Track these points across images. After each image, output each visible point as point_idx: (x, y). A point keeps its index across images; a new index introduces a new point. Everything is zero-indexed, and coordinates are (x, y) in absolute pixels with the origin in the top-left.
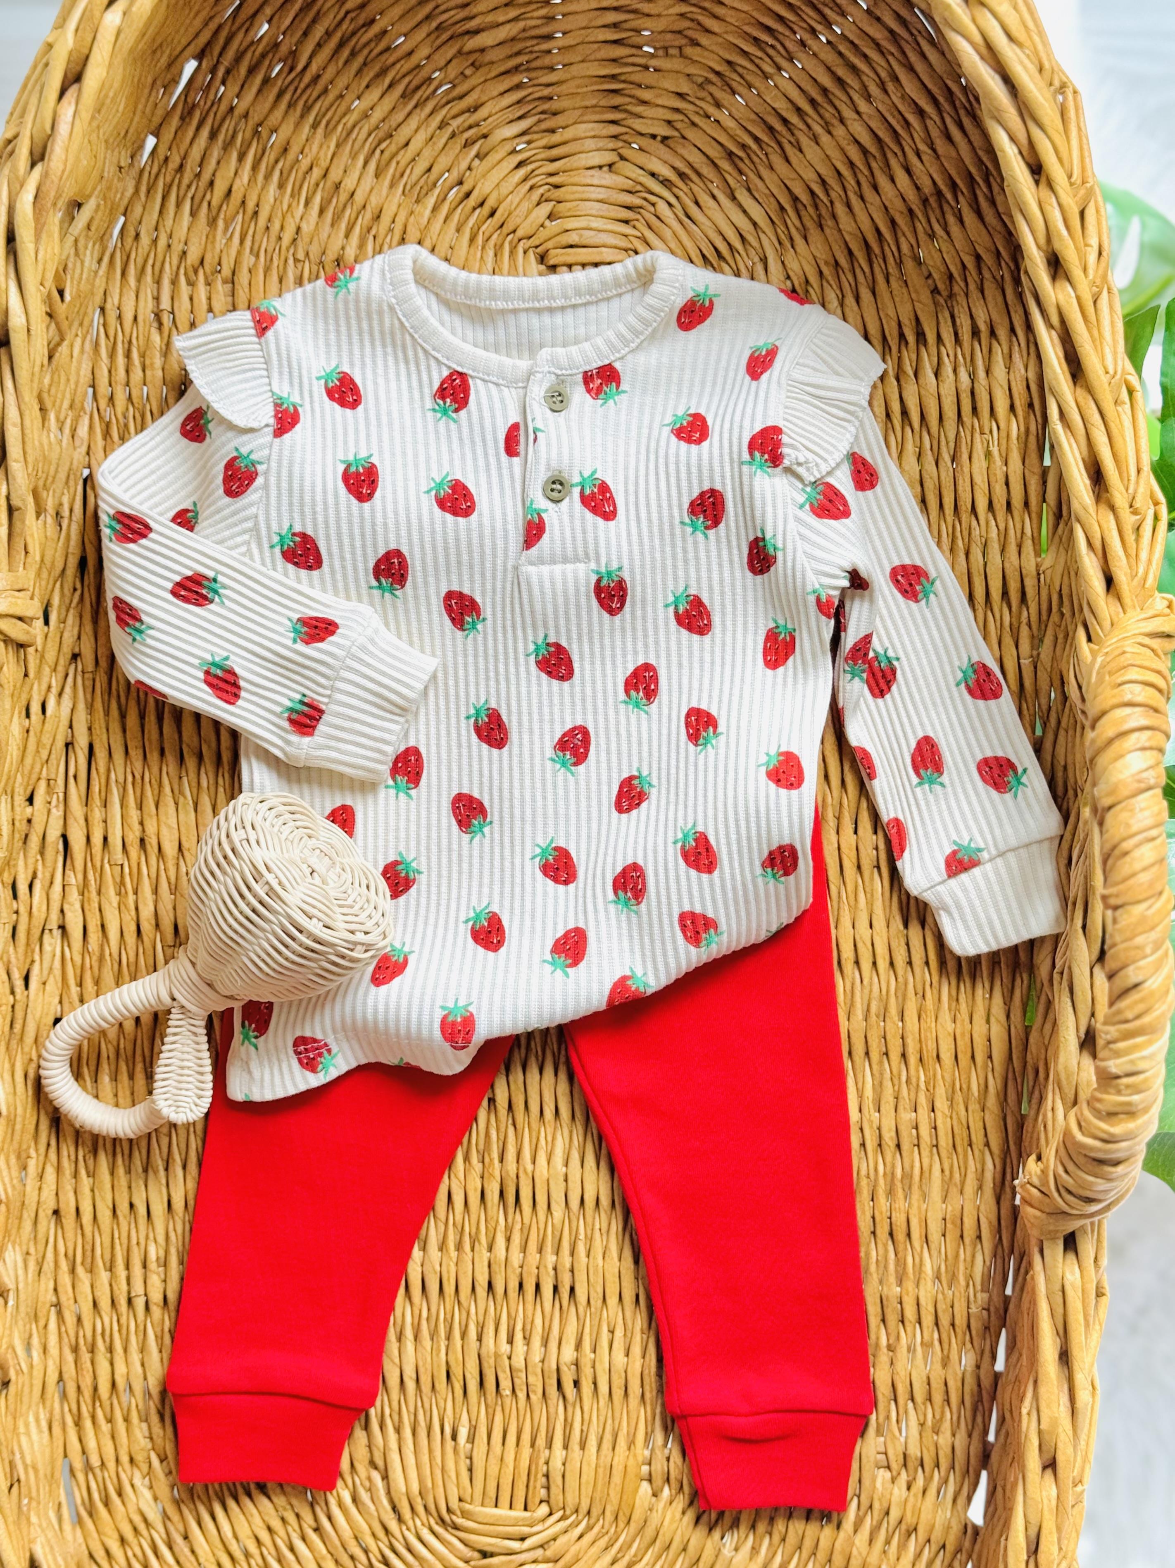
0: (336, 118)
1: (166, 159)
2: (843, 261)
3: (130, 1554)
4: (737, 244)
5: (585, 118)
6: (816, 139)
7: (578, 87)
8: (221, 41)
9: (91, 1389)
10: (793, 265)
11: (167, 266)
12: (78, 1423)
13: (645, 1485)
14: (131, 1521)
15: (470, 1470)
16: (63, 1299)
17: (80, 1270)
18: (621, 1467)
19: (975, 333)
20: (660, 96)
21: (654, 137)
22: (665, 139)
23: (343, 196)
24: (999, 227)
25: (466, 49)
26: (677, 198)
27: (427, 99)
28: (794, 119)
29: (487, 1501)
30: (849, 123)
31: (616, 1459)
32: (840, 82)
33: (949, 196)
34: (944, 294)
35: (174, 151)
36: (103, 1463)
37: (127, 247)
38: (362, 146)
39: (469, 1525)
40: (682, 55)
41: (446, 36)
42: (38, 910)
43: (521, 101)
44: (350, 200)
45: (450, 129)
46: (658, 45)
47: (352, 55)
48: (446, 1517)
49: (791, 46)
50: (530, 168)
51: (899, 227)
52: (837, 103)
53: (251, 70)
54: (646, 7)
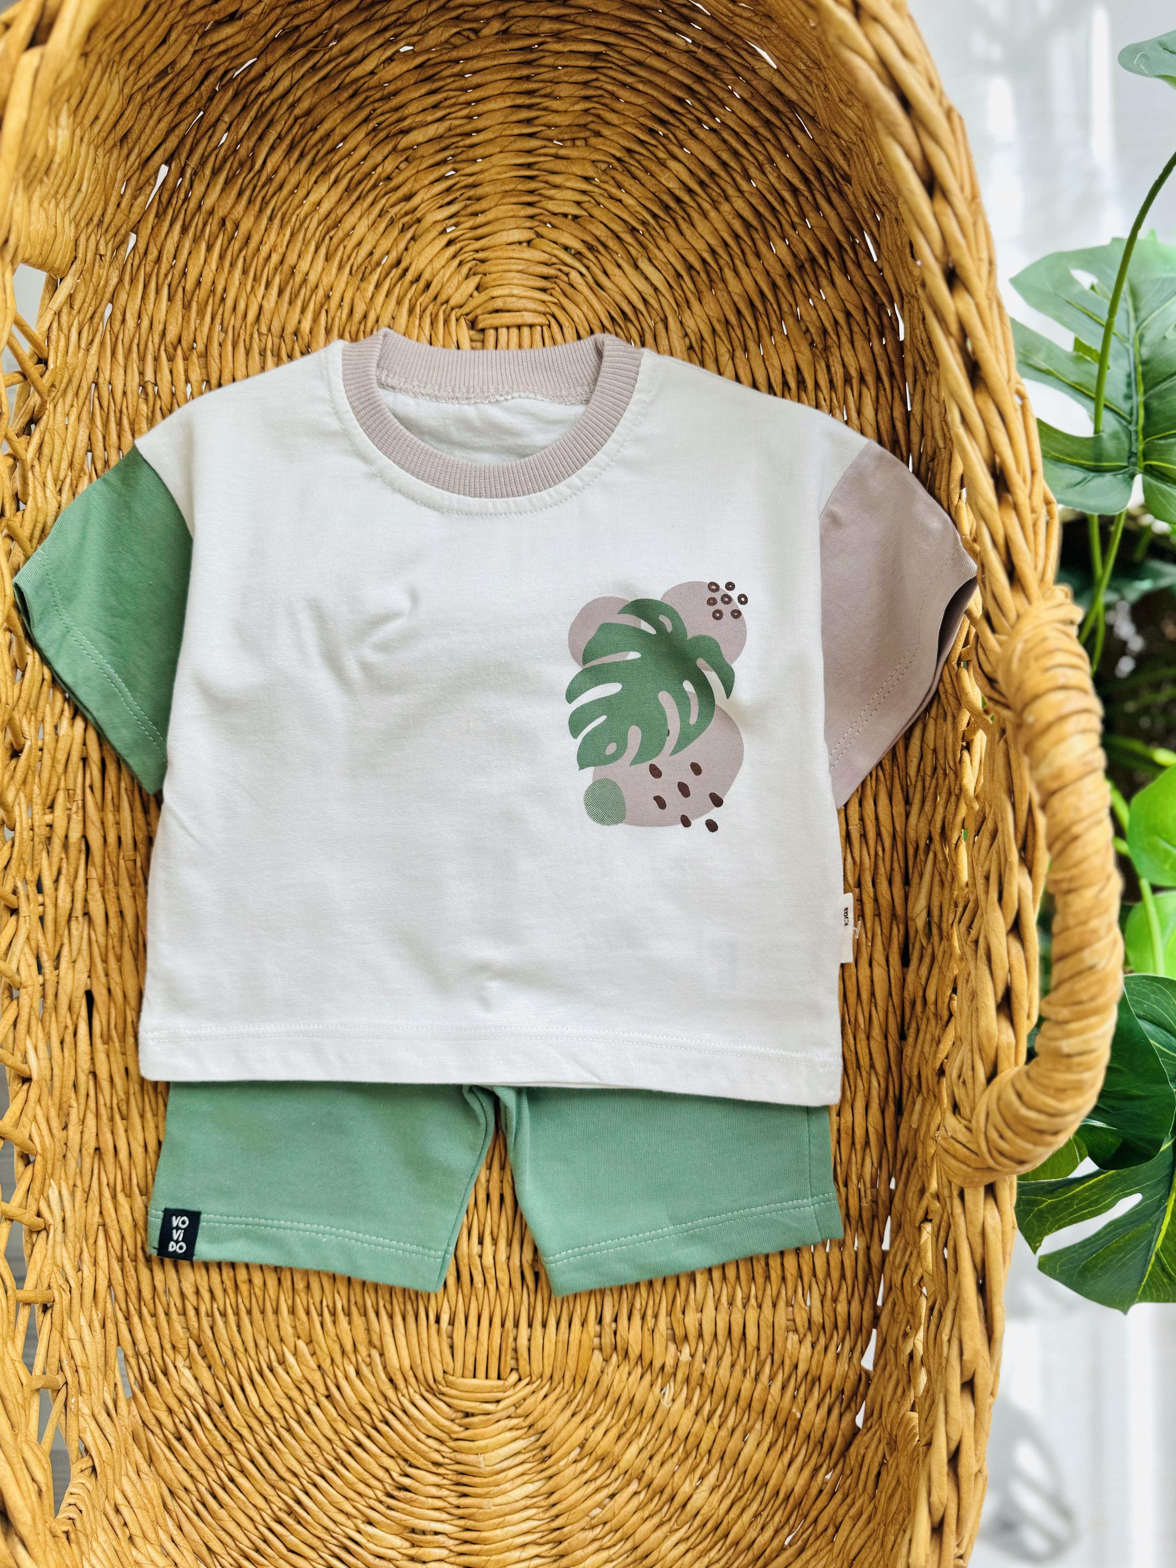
0: (290, 211)
1: (146, 253)
2: (733, 319)
3: (177, 1421)
4: (640, 306)
5: (505, 201)
6: (704, 215)
7: (499, 173)
8: (188, 147)
9: (136, 1292)
10: (690, 323)
11: (150, 344)
12: (127, 1317)
13: (597, 1353)
14: (175, 1395)
15: (452, 1347)
16: (108, 1221)
17: (121, 1197)
18: (577, 1342)
19: (847, 379)
20: (569, 179)
21: (565, 215)
22: (575, 217)
23: (298, 278)
24: (865, 287)
25: (401, 146)
26: (588, 268)
27: (369, 191)
28: (686, 198)
29: (466, 1373)
30: (733, 200)
31: (572, 1335)
32: (725, 165)
33: (822, 261)
34: (820, 346)
35: (151, 245)
36: (150, 1351)
37: (116, 330)
38: (314, 234)
39: (453, 1392)
40: (586, 145)
41: (382, 135)
42: (64, 902)
43: (448, 190)
44: (305, 281)
45: (389, 216)
46: (566, 137)
47: (302, 155)
48: (434, 1386)
49: (681, 135)
50: (458, 246)
51: (779, 289)
52: (722, 183)
53: (215, 173)
54: (555, 104)
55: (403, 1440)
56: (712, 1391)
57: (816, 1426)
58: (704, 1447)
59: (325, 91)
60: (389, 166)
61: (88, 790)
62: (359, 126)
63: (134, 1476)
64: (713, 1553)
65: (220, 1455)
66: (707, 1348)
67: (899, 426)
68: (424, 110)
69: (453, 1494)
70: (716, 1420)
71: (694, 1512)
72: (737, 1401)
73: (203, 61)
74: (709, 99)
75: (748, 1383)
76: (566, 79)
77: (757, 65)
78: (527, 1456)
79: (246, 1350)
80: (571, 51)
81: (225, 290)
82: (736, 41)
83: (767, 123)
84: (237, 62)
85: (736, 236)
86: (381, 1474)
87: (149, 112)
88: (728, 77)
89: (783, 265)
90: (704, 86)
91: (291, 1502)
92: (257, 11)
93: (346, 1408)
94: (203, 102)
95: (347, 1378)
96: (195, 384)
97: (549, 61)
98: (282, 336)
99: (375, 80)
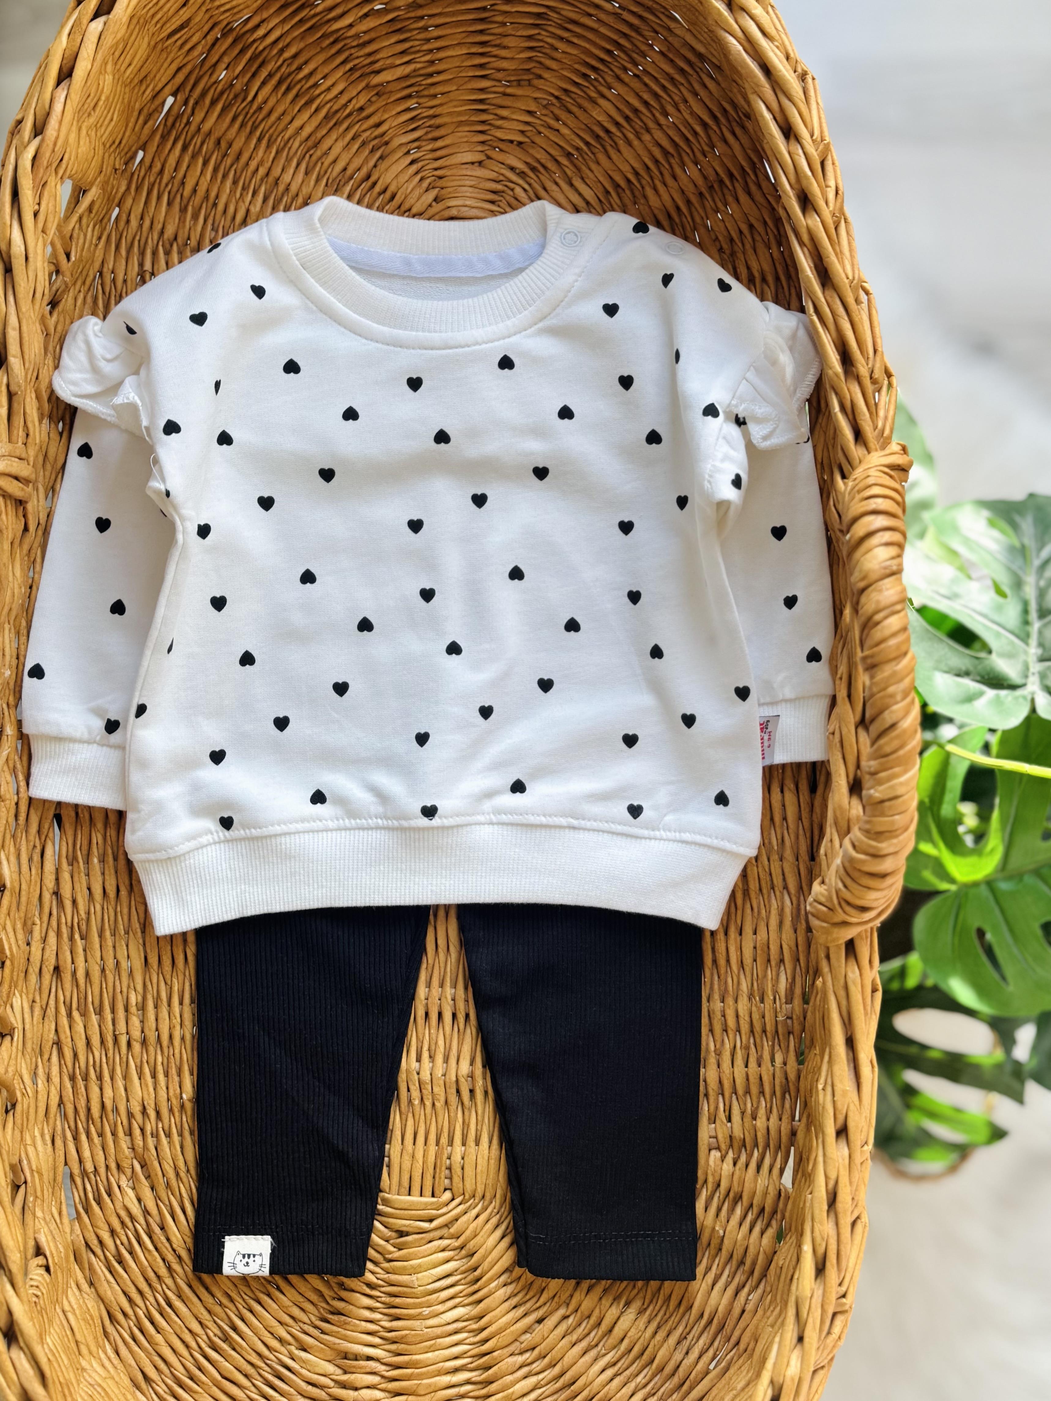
0: (277, 134)
1: (150, 167)
3: (118, 1242)
5: (460, 129)
6: (629, 144)
7: (454, 107)
8: (191, 83)
9: (85, 1110)
11: (150, 241)
12: (75, 1136)
14: (118, 1215)
15: (388, 1166)
16: (62, 1039)
20: (516, 113)
21: (512, 142)
22: (520, 143)
25: (372, 84)
26: (530, 185)
27: (344, 119)
28: (613, 129)
29: (402, 1188)
30: (653, 132)
32: (646, 104)
33: (728, 182)
35: (156, 160)
36: (96, 1171)
37: (121, 229)
38: (296, 152)
39: (389, 1209)
40: (530, 85)
41: (356, 75)
43: (413, 119)
44: (285, 191)
45: (361, 139)
46: (513, 78)
47: (289, 89)
49: (610, 79)
50: (419, 165)
51: (693, 205)
52: (644, 119)
53: (213, 103)
54: (503, 53)
57: (738, 1244)
59: (309, 39)
60: (362, 100)
62: (338, 67)
64: (639, 1379)
65: (159, 1277)
68: (393, 56)
69: (386, 1318)
71: (621, 1336)
73: (211, 17)
74: (633, 51)
76: (513, 33)
77: (672, 25)
78: (457, 1278)
79: (188, 1170)
80: (518, 12)
81: (217, 199)
82: (658, 8)
83: (681, 70)
84: (235, 15)
85: (656, 162)
86: (316, 1295)
88: (649, 34)
89: (696, 186)
90: (629, 40)
91: (227, 1327)
94: (208, 47)
97: (499, 19)
99: (352, 32)
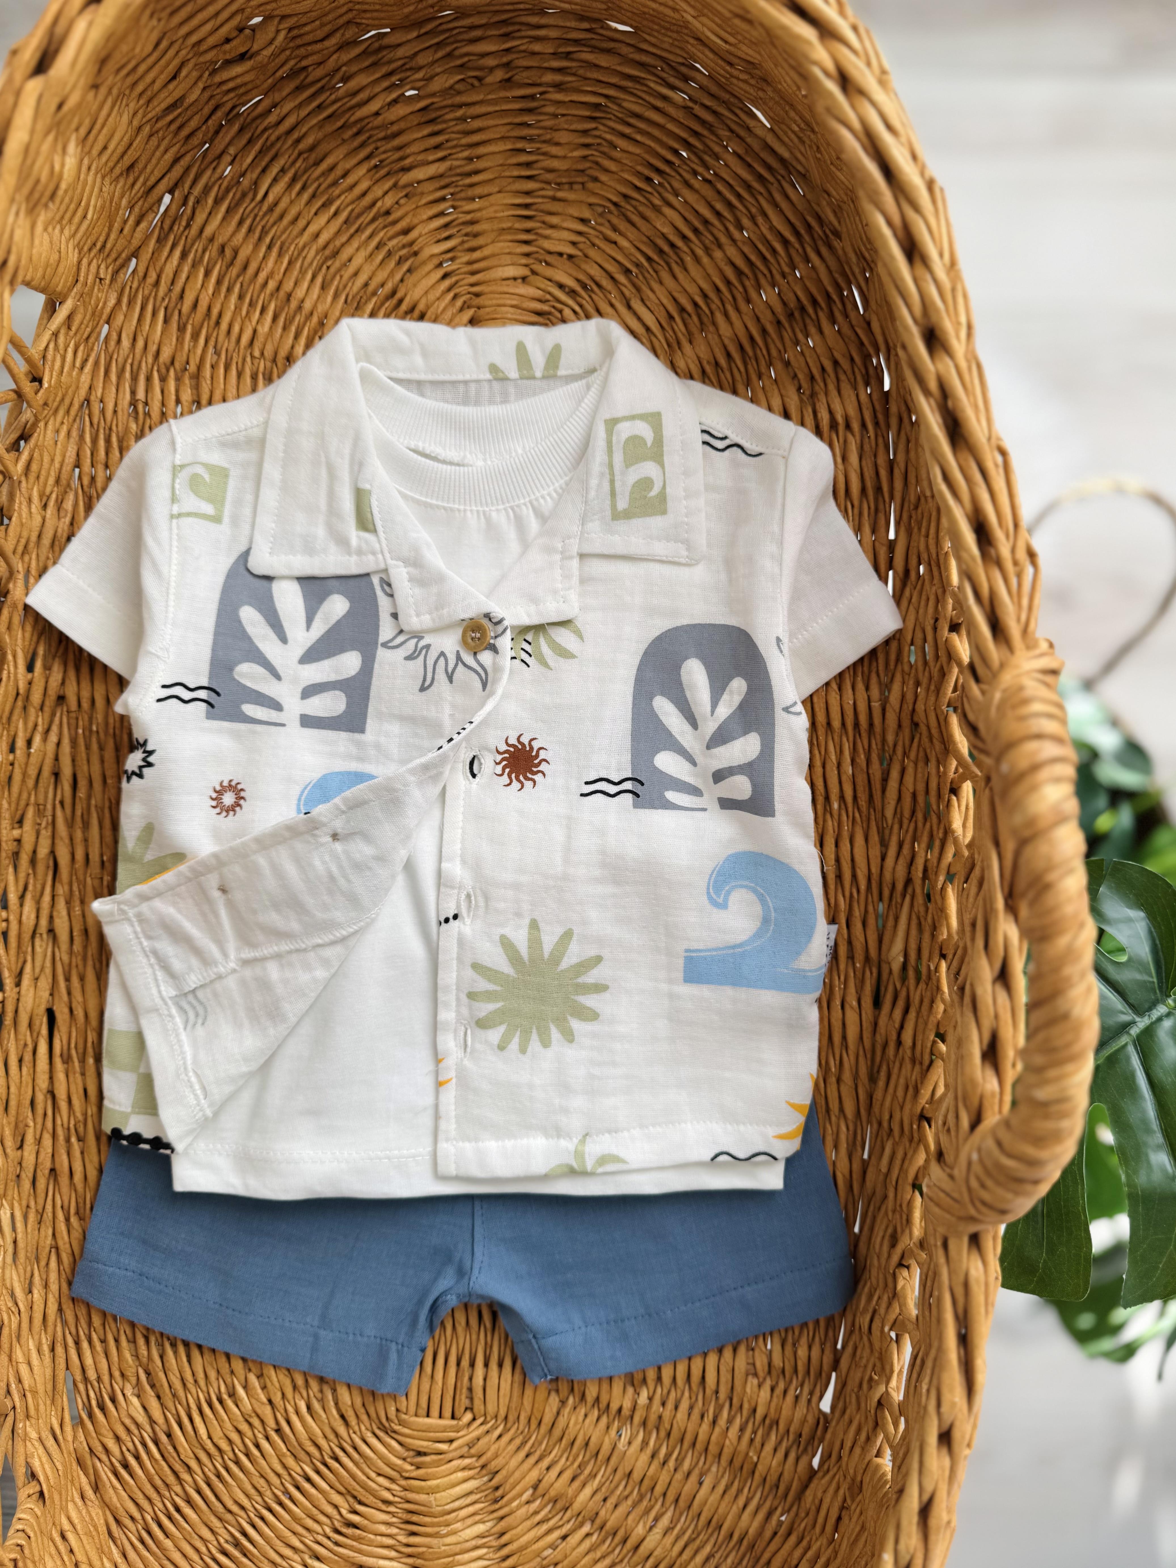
0: (289, 241)
1: (144, 279)
3: (124, 1449)
5: (502, 238)
6: (697, 259)
7: (496, 212)
8: (192, 176)
9: (86, 1317)
10: (680, 363)
11: (144, 365)
12: (77, 1343)
13: (553, 1394)
14: (123, 1424)
16: (60, 1243)
17: (74, 1219)
19: (834, 425)
20: (566, 221)
21: (561, 254)
22: (571, 257)
23: (294, 304)
24: (853, 337)
25: (401, 183)
26: (581, 306)
27: (368, 224)
28: (680, 243)
29: (420, 1412)
30: (726, 247)
32: (718, 214)
33: (810, 310)
34: (808, 392)
35: (151, 269)
36: (99, 1377)
37: (111, 349)
38: (311, 263)
39: (406, 1431)
40: (584, 188)
41: (383, 172)
42: (28, 918)
43: (446, 226)
44: (300, 308)
45: (386, 248)
46: (564, 180)
47: (304, 188)
48: (387, 1425)
49: (677, 185)
50: (453, 279)
51: (769, 335)
52: (715, 232)
53: (217, 202)
54: (554, 150)
55: (353, 1477)
56: (669, 1435)
57: (772, 1471)
58: (659, 1489)
59: (329, 128)
60: (389, 201)
61: (58, 806)
62: (360, 163)
63: (79, 1502)
65: (167, 1485)
66: (665, 1391)
67: (883, 473)
68: (426, 150)
69: (402, 1532)
70: (671, 1464)
71: (647, 1555)
72: (694, 1444)
73: (211, 97)
74: (705, 153)
75: (705, 1427)
76: (566, 127)
77: (751, 123)
78: (478, 1496)
79: (196, 1381)
80: (571, 101)
81: (220, 315)
82: (732, 100)
83: (761, 178)
84: (245, 98)
85: (728, 283)
86: (330, 1510)
87: (156, 143)
88: (725, 133)
89: (773, 313)
90: (700, 140)
91: (238, 1535)
92: (267, 52)
93: (295, 1444)
94: (210, 135)
95: (297, 1413)
96: (185, 404)
97: (550, 109)
98: (274, 361)
99: (379, 121)
